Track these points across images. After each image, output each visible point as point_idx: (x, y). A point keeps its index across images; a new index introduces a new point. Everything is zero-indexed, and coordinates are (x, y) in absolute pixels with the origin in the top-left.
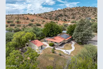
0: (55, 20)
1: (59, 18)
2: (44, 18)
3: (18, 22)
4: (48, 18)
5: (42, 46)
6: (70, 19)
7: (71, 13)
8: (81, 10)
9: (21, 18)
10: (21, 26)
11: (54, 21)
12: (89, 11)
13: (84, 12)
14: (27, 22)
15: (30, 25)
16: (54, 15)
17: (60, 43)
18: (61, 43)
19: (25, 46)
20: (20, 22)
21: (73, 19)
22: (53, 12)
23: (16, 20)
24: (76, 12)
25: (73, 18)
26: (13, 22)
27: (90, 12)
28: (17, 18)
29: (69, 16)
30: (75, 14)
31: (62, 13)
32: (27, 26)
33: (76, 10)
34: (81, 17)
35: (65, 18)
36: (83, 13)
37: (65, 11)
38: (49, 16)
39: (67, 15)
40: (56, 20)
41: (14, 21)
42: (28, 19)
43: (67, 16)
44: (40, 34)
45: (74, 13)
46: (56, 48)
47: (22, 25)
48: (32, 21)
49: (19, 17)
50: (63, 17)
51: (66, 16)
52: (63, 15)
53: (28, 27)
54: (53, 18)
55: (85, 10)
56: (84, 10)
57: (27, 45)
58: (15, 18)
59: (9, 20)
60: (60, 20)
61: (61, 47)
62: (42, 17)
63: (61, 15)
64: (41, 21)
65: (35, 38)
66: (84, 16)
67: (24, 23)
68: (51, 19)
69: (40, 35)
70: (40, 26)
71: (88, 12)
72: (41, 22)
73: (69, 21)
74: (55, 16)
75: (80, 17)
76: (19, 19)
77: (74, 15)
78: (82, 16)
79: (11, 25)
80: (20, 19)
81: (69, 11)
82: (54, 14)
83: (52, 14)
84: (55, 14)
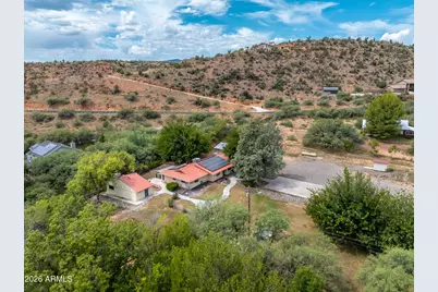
0: (210, 96)
1: (226, 86)
2: (172, 87)
3: (84, 103)
4: (187, 85)
5: (146, 191)
6: (264, 93)
7: (272, 65)
8: (313, 53)
9: (92, 88)
10: (93, 119)
11: (208, 98)
12: (341, 57)
13: (321, 62)
14: (114, 102)
15: (125, 115)
16: (209, 74)
17: (196, 181)
18: (199, 183)
19: (104, 190)
20: (92, 104)
21: (274, 92)
22: (208, 64)
23: (77, 97)
24: (293, 61)
25: (278, 87)
26: (68, 103)
27: (343, 62)
28: (81, 88)
29: (266, 77)
30: (286, 72)
31: (239, 65)
32: (113, 119)
33: (295, 55)
34: (308, 82)
35: (246, 88)
36: (316, 67)
37: (252, 59)
38: (194, 76)
39: (257, 74)
40: (214, 93)
41: (71, 100)
42: (117, 91)
43: (257, 79)
44: (148, 155)
45: (284, 65)
46: (180, 196)
47: (98, 116)
48: (133, 100)
49: (85, 83)
50: (241, 83)
51: (252, 77)
52: (243, 73)
53: (119, 122)
54: (207, 87)
55: (327, 54)
56: (322, 52)
57: (111, 188)
58: (72, 86)
59: (53, 94)
60: (228, 95)
61: (194, 194)
62: (166, 84)
63: (234, 76)
64: (161, 97)
65: (132, 167)
66: (317, 78)
67: (103, 108)
68: (197, 92)
69: (149, 157)
70: (157, 120)
71: (336, 63)
72: (163, 102)
73: (262, 98)
74: (213, 80)
75: (304, 83)
76: (86, 91)
77: (283, 73)
78: (311, 78)
79: (62, 116)
80: (89, 90)
81: (267, 60)
82: (212, 69)
83: (204, 70)
84: (215, 73)
